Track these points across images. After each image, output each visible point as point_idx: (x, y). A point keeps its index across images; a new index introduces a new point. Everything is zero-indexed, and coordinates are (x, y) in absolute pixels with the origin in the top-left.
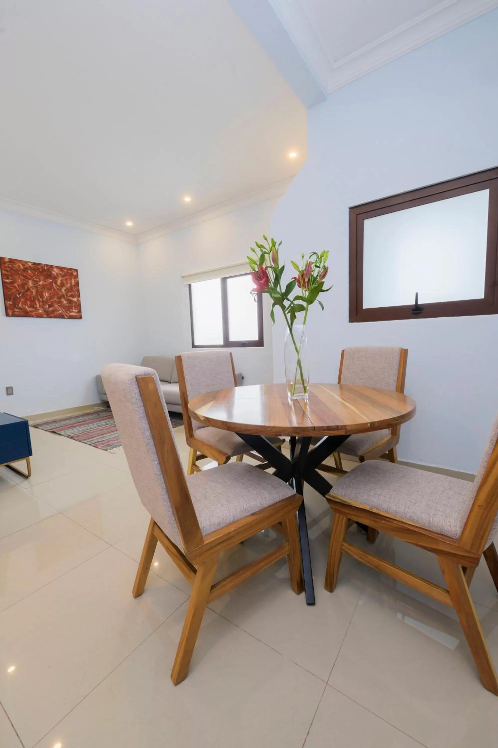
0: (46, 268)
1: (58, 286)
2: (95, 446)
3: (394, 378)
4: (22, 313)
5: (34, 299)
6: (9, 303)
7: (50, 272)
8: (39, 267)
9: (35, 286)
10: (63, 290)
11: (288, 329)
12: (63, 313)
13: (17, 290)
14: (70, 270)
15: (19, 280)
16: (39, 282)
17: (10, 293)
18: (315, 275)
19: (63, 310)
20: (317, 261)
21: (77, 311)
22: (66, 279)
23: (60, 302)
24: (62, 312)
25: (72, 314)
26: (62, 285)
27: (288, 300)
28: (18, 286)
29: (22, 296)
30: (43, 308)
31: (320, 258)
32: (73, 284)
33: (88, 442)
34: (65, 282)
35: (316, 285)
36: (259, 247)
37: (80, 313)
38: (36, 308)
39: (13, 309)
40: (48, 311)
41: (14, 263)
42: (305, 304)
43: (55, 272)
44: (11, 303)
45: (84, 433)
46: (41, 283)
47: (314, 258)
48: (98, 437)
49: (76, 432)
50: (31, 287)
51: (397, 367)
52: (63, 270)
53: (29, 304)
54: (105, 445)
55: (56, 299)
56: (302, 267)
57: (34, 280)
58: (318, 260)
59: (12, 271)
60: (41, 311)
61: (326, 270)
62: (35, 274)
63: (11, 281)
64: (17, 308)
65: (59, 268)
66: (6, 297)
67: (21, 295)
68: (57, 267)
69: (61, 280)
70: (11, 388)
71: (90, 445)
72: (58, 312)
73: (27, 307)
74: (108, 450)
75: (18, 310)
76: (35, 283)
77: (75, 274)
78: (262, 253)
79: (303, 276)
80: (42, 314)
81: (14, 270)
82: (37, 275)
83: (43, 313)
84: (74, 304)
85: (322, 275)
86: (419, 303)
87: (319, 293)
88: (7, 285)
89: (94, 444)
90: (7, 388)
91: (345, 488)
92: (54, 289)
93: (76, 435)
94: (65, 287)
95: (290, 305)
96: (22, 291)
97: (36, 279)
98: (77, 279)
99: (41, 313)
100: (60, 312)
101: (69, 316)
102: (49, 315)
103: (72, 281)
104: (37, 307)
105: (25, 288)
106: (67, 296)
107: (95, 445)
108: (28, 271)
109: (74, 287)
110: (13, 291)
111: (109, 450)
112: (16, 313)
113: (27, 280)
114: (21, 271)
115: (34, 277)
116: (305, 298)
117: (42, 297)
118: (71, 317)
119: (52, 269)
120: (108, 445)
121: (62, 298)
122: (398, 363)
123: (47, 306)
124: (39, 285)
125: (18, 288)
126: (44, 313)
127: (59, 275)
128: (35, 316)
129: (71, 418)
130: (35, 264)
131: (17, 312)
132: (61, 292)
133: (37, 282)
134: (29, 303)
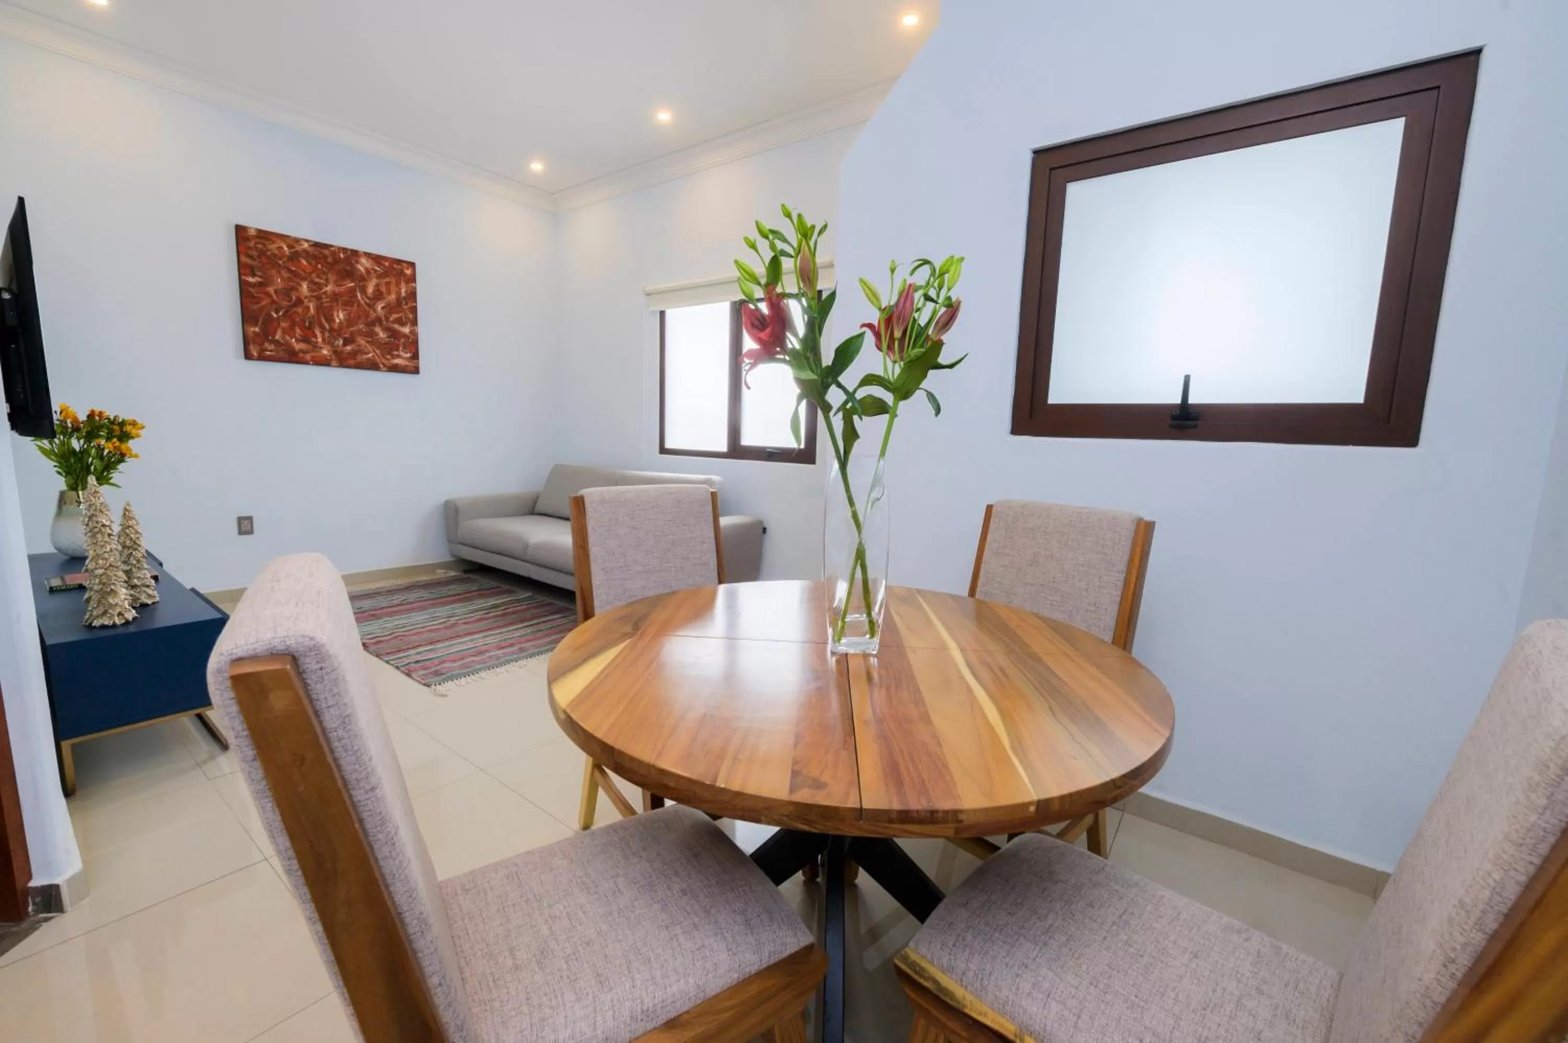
0: (342, 256)
1: (368, 298)
2: (407, 671)
3: (1115, 593)
4: (282, 354)
5: (310, 323)
6: (252, 329)
7: (352, 266)
8: (326, 252)
9: (315, 294)
10: (379, 308)
11: (836, 465)
12: (377, 358)
13: (273, 302)
14: (397, 265)
15: (279, 280)
16: (324, 287)
17: (256, 307)
18: (922, 322)
19: (378, 352)
20: (931, 282)
21: (408, 355)
22: (388, 284)
23: (371, 335)
24: (373, 356)
25: (397, 361)
26: (378, 295)
27: (840, 386)
28: (276, 291)
29: (283, 315)
30: (332, 345)
31: (939, 275)
32: (403, 294)
33: (393, 660)
34: (383, 289)
35: (923, 350)
36: (766, 237)
37: (416, 361)
38: (315, 347)
39: (261, 345)
40: (342, 352)
41: (270, 240)
42: (888, 398)
43: (362, 265)
44: (257, 329)
45: (394, 635)
46: (329, 289)
47: (924, 274)
48: (421, 649)
49: (378, 632)
50: (306, 298)
51: (1123, 567)
52: (383, 263)
53: (300, 335)
54: (431, 673)
55: (361, 326)
56: (889, 298)
57: (312, 282)
58: (932, 279)
59: (264, 259)
60: (325, 352)
61: (953, 309)
62: (315, 269)
63: (259, 280)
64: (271, 342)
65: (373, 257)
66: (247, 317)
67: (281, 314)
68: (368, 255)
69: (377, 285)
70: (250, 519)
71: (397, 668)
72: (366, 357)
73: (294, 340)
74: (433, 686)
75: (272, 347)
76: (314, 287)
77: (408, 272)
78: (773, 254)
79: (889, 321)
80: (329, 358)
81: (268, 258)
82: (320, 270)
83: (330, 356)
84: (402, 340)
85: (943, 320)
86: (1192, 400)
87: (929, 369)
88: (251, 289)
89: (407, 667)
90: (240, 520)
91: (950, 945)
92: (359, 305)
93: (374, 641)
94: (386, 301)
95: (846, 403)
96: (285, 303)
97: (317, 280)
98: (413, 285)
99: (326, 355)
100: (370, 355)
101: (388, 365)
102: (344, 361)
103: (400, 289)
104: (316, 343)
105: (292, 299)
106: (387, 319)
107: (407, 669)
108: (299, 261)
109: (404, 302)
110: (264, 303)
111: (435, 685)
112: (268, 353)
113: (298, 280)
114: (285, 259)
115: (314, 275)
116: (890, 383)
117: (330, 320)
118: (395, 369)
119: (356, 258)
120: (437, 674)
121: (377, 324)
122: (1126, 558)
123: (339, 342)
124: (325, 293)
125: (275, 297)
126: (333, 357)
127: (372, 272)
128: (311, 363)
129: (378, 593)
130: (316, 245)
131: (271, 351)
132: (375, 311)
133: (319, 286)
134: (298, 331)
